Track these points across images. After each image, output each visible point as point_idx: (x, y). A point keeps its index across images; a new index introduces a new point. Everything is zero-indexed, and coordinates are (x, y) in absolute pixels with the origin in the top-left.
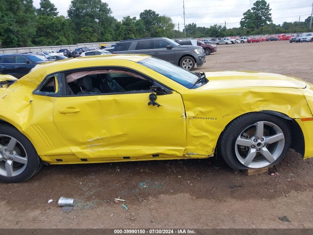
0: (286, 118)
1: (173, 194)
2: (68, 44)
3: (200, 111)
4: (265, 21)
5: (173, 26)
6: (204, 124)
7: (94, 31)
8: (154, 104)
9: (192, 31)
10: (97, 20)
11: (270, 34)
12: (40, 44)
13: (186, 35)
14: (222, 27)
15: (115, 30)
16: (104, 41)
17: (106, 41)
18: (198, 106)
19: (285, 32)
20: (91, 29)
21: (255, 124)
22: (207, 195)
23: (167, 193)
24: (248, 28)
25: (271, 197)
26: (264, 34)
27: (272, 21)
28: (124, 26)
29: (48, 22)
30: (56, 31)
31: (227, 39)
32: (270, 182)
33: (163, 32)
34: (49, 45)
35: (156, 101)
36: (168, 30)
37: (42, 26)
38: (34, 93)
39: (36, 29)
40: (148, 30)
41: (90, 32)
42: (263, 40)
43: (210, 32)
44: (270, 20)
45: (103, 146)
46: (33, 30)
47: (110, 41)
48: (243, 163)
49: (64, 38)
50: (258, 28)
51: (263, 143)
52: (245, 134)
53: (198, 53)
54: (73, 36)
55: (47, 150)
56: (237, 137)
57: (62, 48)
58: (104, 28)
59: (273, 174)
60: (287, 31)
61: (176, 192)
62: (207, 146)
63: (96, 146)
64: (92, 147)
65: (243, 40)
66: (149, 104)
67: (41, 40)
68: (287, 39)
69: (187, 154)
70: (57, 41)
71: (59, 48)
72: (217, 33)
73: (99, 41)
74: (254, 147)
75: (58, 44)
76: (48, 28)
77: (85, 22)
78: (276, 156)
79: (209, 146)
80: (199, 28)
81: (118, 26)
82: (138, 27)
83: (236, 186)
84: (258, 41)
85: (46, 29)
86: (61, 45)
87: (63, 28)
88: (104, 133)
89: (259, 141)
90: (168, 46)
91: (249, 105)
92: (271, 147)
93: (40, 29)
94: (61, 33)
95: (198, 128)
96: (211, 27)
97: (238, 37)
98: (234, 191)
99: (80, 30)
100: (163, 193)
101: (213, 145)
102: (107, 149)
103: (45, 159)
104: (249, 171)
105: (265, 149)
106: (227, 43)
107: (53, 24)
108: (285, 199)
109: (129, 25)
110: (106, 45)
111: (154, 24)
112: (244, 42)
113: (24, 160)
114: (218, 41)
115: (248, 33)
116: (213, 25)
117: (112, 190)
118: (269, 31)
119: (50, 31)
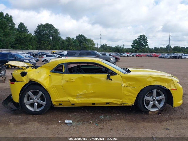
0: (165, 88)
1: (117, 120)
2: (33, 50)
3: (129, 84)
4: (145, 46)
5: (94, 44)
6: (131, 90)
7: (49, 43)
8: (110, 79)
9: (105, 48)
10: (51, 38)
11: (148, 53)
12: (15, 48)
13: (102, 50)
14: (122, 47)
15: (61, 44)
16: (54, 50)
17: (55, 50)
18: (129, 81)
19: (156, 53)
20: (47, 42)
21: (152, 91)
22: (132, 121)
23: (114, 120)
24: (136, 48)
25: (161, 122)
26: (144, 53)
27: (148, 46)
28: (67, 42)
29: (23, 36)
30: (26, 41)
31: (125, 54)
32: (159, 117)
33: (88, 47)
34: (21, 49)
35: (110, 78)
36: (92, 46)
37: (19, 38)
38: (51, 72)
39: (15, 40)
40: (80, 45)
41: (46, 44)
42: (144, 56)
43: (115, 49)
44: (147, 45)
45: (83, 98)
46: (13, 40)
47: (58, 50)
48: (147, 108)
49: (31, 46)
50: (141, 49)
51: (156, 99)
52: (148, 95)
53: (112, 60)
54: (36, 45)
55: (56, 98)
56: (145, 96)
57: (29, 52)
58: (55, 42)
59: (160, 114)
60: (157, 52)
61: (118, 120)
62: (131, 100)
63: (80, 98)
64: (78, 98)
65: (133, 55)
66: (107, 79)
67: (17, 46)
68: (157, 56)
69: (122, 103)
70: (26, 47)
71: (27, 51)
72: (118, 50)
73: (51, 49)
74: (152, 101)
75: (27, 49)
76: (22, 39)
77: (44, 38)
78: (161, 106)
79: (132, 100)
80: (108, 47)
81: (63, 42)
82: (74, 44)
83: (145, 118)
84: (141, 56)
85: (21, 40)
86: (28, 49)
87: (31, 41)
88: (85, 92)
89: (154, 98)
90: (97, 55)
91: (150, 82)
92: (159, 101)
93: (17, 40)
94: (30, 43)
95: (128, 91)
96: (116, 47)
97: (130, 53)
98: (144, 120)
99: (40, 42)
100: (112, 120)
101: (134, 99)
102: (85, 99)
103: (54, 103)
104: (150, 112)
105: (156, 102)
106: (124, 56)
107: (25, 37)
108: (167, 123)
109: (69, 42)
110: (55, 52)
111: (84, 43)
112: (134, 56)
113: (44, 103)
114: (119, 54)
115: (136, 52)
116: (117, 46)
117: (88, 119)
118: (147, 51)
119: (23, 41)
